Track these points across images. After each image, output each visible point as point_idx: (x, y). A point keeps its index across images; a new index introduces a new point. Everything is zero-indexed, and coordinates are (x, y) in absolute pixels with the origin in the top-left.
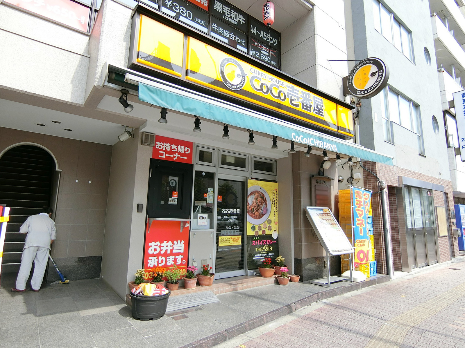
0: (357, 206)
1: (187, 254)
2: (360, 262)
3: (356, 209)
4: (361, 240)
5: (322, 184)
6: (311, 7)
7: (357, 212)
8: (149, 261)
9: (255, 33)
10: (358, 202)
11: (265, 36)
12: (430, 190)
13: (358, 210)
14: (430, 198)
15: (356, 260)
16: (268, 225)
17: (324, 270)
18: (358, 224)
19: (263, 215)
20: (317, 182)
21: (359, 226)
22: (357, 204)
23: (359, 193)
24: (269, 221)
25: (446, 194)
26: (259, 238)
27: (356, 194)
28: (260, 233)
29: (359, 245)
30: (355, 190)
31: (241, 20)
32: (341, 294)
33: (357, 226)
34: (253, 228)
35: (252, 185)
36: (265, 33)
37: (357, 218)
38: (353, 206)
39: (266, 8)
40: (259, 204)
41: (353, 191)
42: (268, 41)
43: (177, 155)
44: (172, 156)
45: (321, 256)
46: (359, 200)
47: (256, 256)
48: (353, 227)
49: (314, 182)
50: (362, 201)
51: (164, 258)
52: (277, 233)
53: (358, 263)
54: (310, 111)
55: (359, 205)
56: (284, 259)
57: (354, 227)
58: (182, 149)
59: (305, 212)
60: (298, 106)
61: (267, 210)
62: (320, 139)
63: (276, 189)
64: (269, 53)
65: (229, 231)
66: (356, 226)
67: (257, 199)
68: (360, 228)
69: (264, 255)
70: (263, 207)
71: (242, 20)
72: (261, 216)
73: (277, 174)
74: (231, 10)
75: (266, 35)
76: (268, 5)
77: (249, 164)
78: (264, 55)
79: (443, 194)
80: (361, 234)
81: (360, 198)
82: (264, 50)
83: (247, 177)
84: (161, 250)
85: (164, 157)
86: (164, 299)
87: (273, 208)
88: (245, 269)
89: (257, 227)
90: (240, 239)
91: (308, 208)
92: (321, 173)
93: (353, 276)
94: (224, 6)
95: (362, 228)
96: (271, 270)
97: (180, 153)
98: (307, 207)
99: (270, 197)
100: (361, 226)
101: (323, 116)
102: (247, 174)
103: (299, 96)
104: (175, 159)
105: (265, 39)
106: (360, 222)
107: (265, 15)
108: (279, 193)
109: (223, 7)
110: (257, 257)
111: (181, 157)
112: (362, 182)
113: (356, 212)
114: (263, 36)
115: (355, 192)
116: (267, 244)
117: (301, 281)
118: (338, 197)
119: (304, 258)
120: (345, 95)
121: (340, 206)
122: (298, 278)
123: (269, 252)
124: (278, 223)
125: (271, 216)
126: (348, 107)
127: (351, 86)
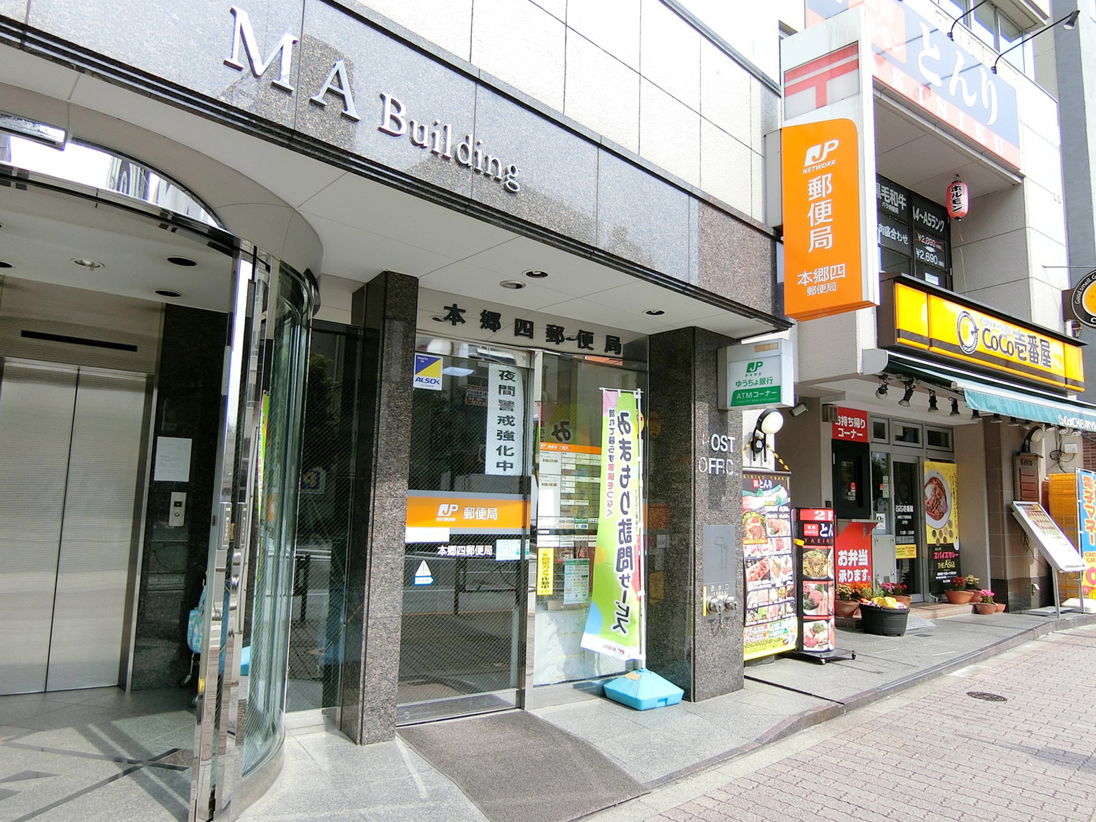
0: (1086, 500)
1: (870, 567)
2: (1092, 586)
3: (1084, 504)
4: (1091, 552)
5: (1027, 466)
6: (1019, 180)
7: (1087, 509)
8: (840, 574)
9: (918, 218)
10: (1088, 495)
11: (929, 219)
13: (1088, 507)
15: (1086, 582)
16: (949, 530)
17: (1032, 597)
18: (1087, 528)
19: (944, 514)
20: (1022, 463)
21: (1089, 530)
22: (1086, 497)
23: (1088, 479)
24: (950, 523)
26: (940, 549)
27: (1084, 482)
28: (942, 542)
29: (1089, 560)
30: (1083, 476)
31: (902, 203)
32: (1075, 626)
33: (1087, 530)
34: (934, 533)
35: (930, 469)
36: (929, 215)
37: (1086, 519)
38: (1080, 501)
39: (957, 193)
40: (939, 497)
41: (1079, 477)
42: (933, 226)
43: (854, 432)
44: (849, 433)
45: (1026, 576)
46: (1089, 490)
47: (938, 574)
48: (1079, 532)
49: (1018, 462)
50: (1092, 493)
51: (851, 572)
52: (960, 538)
53: (1087, 587)
54: (1037, 363)
55: (1090, 498)
56: (978, 579)
57: (1082, 532)
58: (858, 422)
59: (1011, 510)
60: (1025, 359)
61: (947, 506)
62: (1081, 416)
63: (954, 474)
64: (935, 248)
65: (903, 537)
66: (1085, 531)
67: (935, 489)
68: (1091, 533)
69: (946, 573)
70: (942, 500)
71: (902, 200)
72: (940, 517)
73: (955, 449)
74: (891, 190)
75: (931, 217)
76: (960, 189)
77: (923, 437)
78: (930, 253)
80: (1092, 542)
81: (1090, 487)
82: (929, 246)
83: (919, 457)
84: (849, 562)
85: (842, 436)
86: (903, 613)
87: (953, 503)
88: (922, 592)
89: (937, 532)
90: (915, 550)
91: (1017, 505)
92: (1025, 448)
93: (1085, 606)
94: (883, 187)
95: (1093, 534)
96: (967, 594)
97: (856, 429)
98: (1015, 503)
99: (949, 486)
100: (1092, 531)
101: (1050, 366)
102: (922, 453)
103: (1026, 344)
104: (852, 437)
105: (930, 225)
106: (1090, 525)
107: (955, 205)
108: (959, 480)
109: (881, 188)
110: (940, 576)
111: (858, 434)
112: (1079, 459)
113: (1085, 510)
114: (926, 221)
115: (1083, 478)
116: (949, 558)
117: (1006, 611)
118: (1046, 485)
119: (1009, 577)
120: (1065, 321)
121: (1051, 499)
122: (1004, 606)
123: (952, 570)
124: (959, 526)
125: (952, 515)
126: (1077, 344)
127: (1080, 307)
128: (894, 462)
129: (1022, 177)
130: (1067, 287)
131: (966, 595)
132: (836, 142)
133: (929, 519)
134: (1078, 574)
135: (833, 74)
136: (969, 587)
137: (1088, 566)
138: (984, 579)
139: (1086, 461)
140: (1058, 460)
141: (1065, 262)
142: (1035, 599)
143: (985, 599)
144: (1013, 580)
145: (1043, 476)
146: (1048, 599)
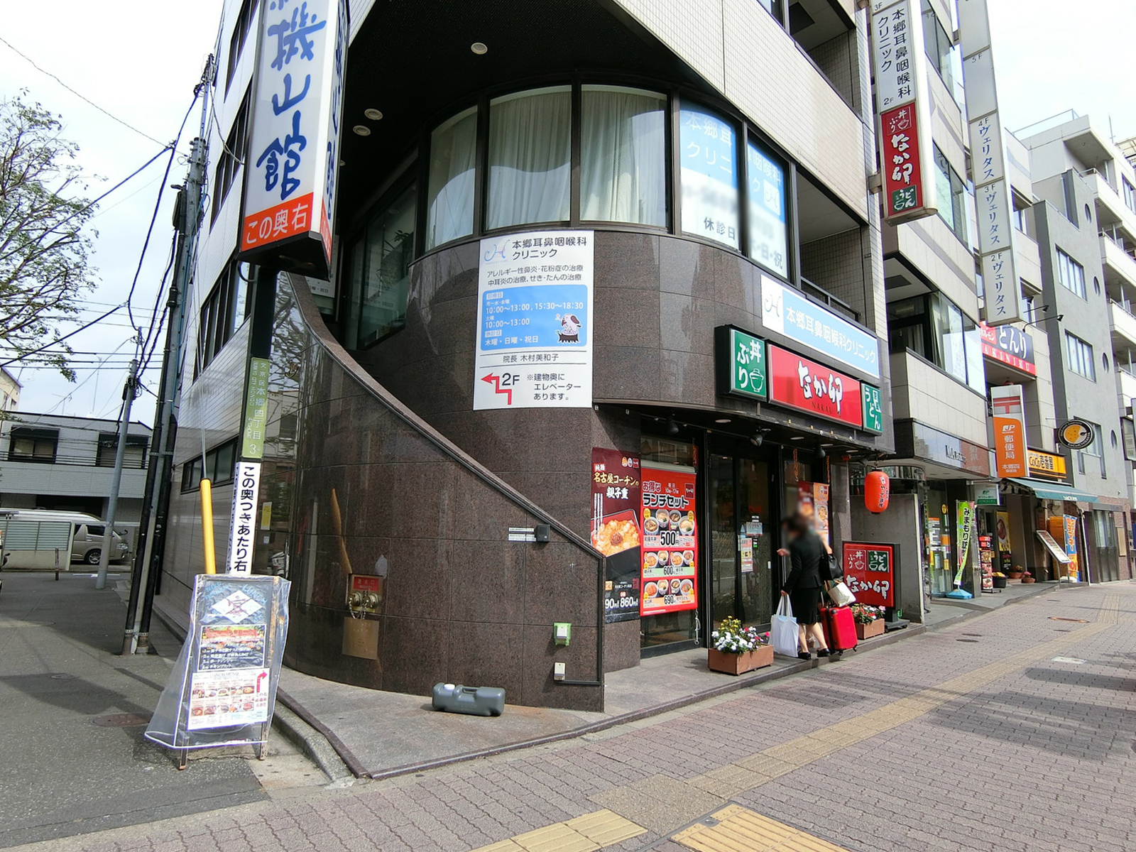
3: (1068, 532)
4: (1070, 554)
5: (1040, 514)
6: (1034, 379)
10: (1068, 526)
12: (1111, 512)
14: (1112, 519)
15: (1069, 569)
17: (1045, 575)
18: (1068, 541)
21: (1069, 543)
25: (1124, 513)
29: (1070, 558)
32: (1066, 589)
37: (1068, 538)
38: (1066, 530)
41: (1065, 519)
45: (1042, 566)
48: (1066, 545)
49: (1037, 513)
50: (1070, 524)
52: (1011, 548)
55: (1068, 528)
56: (1021, 567)
59: (1036, 534)
60: (1043, 467)
61: (1006, 533)
67: (1001, 525)
68: (1069, 547)
70: (1004, 530)
72: (1003, 539)
79: (1122, 514)
80: (1071, 551)
87: (1008, 532)
89: (1003, 546)
90: (994, 553)
92: (1039, 505)
98: (1038, 531)
99: (1006, 523)
101: (1053, 468)
112: (1062, 509)
113: (1068, 535)
117: (1035, 582)
118: (1048, 521)
119: (1036, 566)
120: (1056, 443)
121: (1051, 529)
122: (1034, 580)
123: (1009, 563)
124: (1011, 543)
125: (1008, 537)
126: (1062, 456)
127: (1063, 438)
128: (986, 513)
129: (1036, 377)
130: (1056, 428)
131: (1019, 574)
132: (1014, 426)
133: (1000, 539)
134: (1066, 564)
135: (1012, 404)
136: (1019, 571)
137: (1070, 561)
138: (1024, 568)
139: (1065, 509)
140: (1051, 510)
141: (1054, 418)
142: (1046, 577)
143: (1027, 576)
144: (1038, 568)
145: (1047, 518)
146: (1052, 576)
